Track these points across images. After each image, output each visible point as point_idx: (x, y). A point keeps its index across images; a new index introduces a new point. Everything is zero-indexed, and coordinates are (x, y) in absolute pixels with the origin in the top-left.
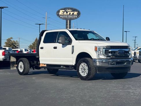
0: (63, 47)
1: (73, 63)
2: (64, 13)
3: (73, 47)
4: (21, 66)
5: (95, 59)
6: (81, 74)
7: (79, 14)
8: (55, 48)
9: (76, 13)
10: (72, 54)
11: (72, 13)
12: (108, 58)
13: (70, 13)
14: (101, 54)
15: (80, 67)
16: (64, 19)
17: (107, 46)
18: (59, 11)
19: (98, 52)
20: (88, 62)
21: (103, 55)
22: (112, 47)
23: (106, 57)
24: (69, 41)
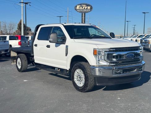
0: (56, 46)
1: (68, 67)
2: (80, 8)
3: (67, 47)
4: (19, 62)
5: (93, 66)
6: (76, 83)
7: (91, 8)
8: (48, 46)
9: (89, 8)
10: (66, 56)
11: (86, 7)
12: (112, 64)
13: (85, 8)
14: (102, 60)
15: (75, 74)
16: (80, 12)
17: (110, 48)
18: (76, 6)
19: (98, 57)
20: (85, 69)
21: (105, 60)
22: (117, 50)
23: (108, 64)
24: (63, 40)
